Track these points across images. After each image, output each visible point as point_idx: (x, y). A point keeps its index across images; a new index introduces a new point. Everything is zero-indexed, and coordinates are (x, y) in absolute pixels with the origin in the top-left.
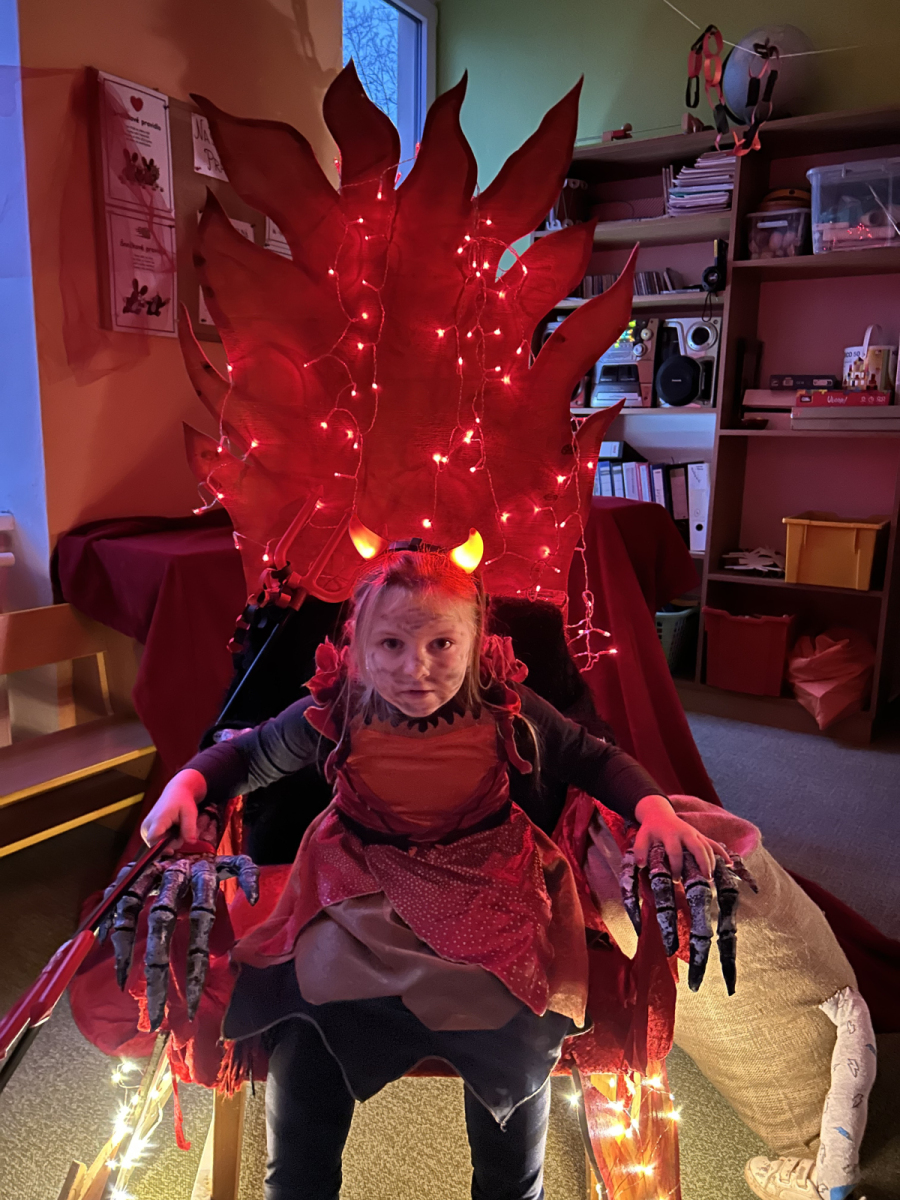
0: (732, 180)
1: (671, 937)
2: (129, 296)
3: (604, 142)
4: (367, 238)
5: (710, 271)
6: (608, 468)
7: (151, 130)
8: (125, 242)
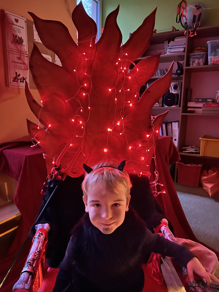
0: (185, 44)
2: (15, 77)
4: (86, 59)
5: (178, 70)
7: (21, 28)
8: (13, 61)
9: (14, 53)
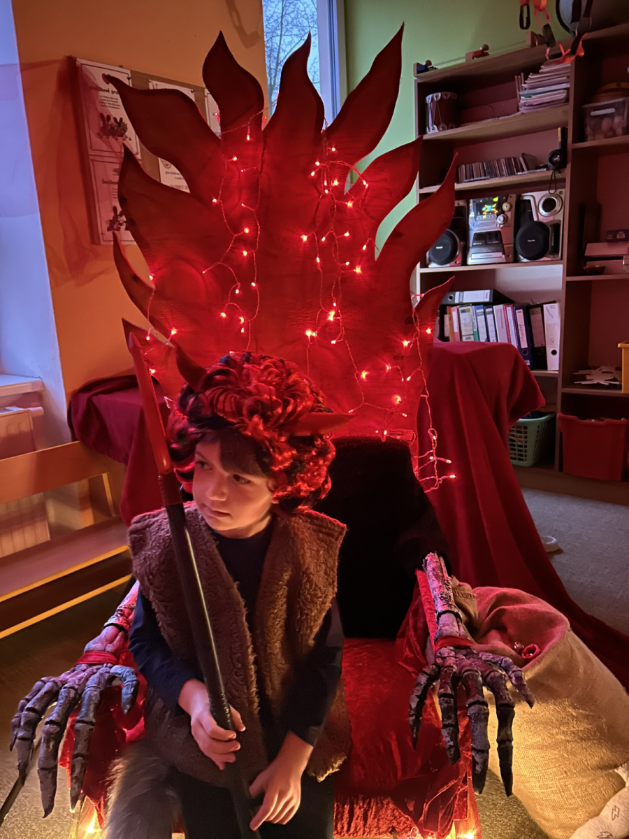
0: (569, 80)
1: (453, 750)
2: (111, 218)
3: (466, 60)
4: (242, 171)
5: (554, 154)
6: (482, 310)
8: (105, 180)
9: (106, 159)
